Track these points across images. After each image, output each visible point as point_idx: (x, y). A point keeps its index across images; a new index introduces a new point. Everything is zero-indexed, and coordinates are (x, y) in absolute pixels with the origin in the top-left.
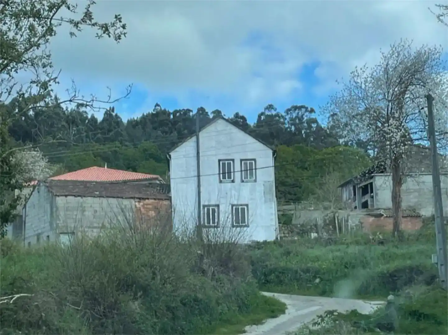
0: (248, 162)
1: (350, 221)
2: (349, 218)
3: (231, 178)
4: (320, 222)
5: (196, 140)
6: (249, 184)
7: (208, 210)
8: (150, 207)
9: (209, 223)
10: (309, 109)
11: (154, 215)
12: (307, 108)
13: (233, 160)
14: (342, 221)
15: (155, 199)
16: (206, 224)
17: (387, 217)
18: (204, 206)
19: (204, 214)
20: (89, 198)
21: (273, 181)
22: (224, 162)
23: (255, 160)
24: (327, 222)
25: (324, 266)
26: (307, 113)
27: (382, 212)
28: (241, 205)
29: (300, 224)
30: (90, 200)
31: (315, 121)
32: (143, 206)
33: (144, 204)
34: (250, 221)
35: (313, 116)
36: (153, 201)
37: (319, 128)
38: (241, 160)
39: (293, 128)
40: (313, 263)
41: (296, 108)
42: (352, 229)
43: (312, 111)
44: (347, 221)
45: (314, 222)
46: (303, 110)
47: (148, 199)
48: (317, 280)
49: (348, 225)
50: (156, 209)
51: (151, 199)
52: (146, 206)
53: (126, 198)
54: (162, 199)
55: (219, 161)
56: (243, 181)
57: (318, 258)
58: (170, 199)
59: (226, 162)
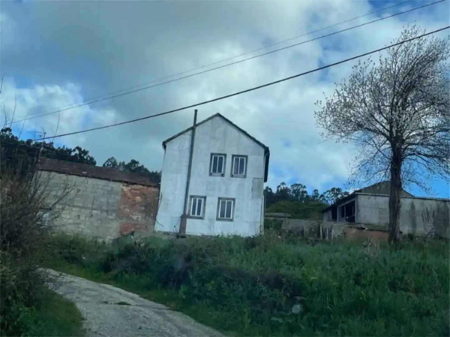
0: (240, 158)
1: (333, 231)
2: (332, 228)
3: (221, 172)
4: (306, 230)
5: (192, 134)
6: (238, 179)
7: (195, 201)
8: (138, 192)
9: (194, 213)
10: (303, 186)
11: (140, 200)
12: (302, 185)
13: (225, 155)
14: (326, 230)
15: (143, 185)
16: (191, 215)
17: (369, 230)
18: (191, 197)
19: (190, 204)
20: (74, 176)
21: (262, 178)
22: (216, 156)
23: (246, 157)
24: (313, 230)
25: (313, 278)
26: (302, 188)
27: (363, 226)
28: (228, 199)
29: (288, 230)
30: (74, 178)
31: (306, 192)
32: (130, 190)
33: (132, 189)
34: (235, 216)
35: (305, 190)
36: (141, 187)
37: (308, 196)
38: (233, 156)
39: (294, 195)
40: (291, 268)
41: (297, 185)
42: (334, 238)
43: (305, 187)
44: (330, 231)
45: (301, 229)
46: (300, 186)
47: (136, 184)
48: (297, 308)
49: (331, 235)
50: (143, 195)
51: (140, 185)
52: (133, 191)
53: (114, 181)
54: (150, 186)
55: (212, 154)
56: (232, 176)
57: (301, 259)
58: (159, 187)
59: (218, 156)
